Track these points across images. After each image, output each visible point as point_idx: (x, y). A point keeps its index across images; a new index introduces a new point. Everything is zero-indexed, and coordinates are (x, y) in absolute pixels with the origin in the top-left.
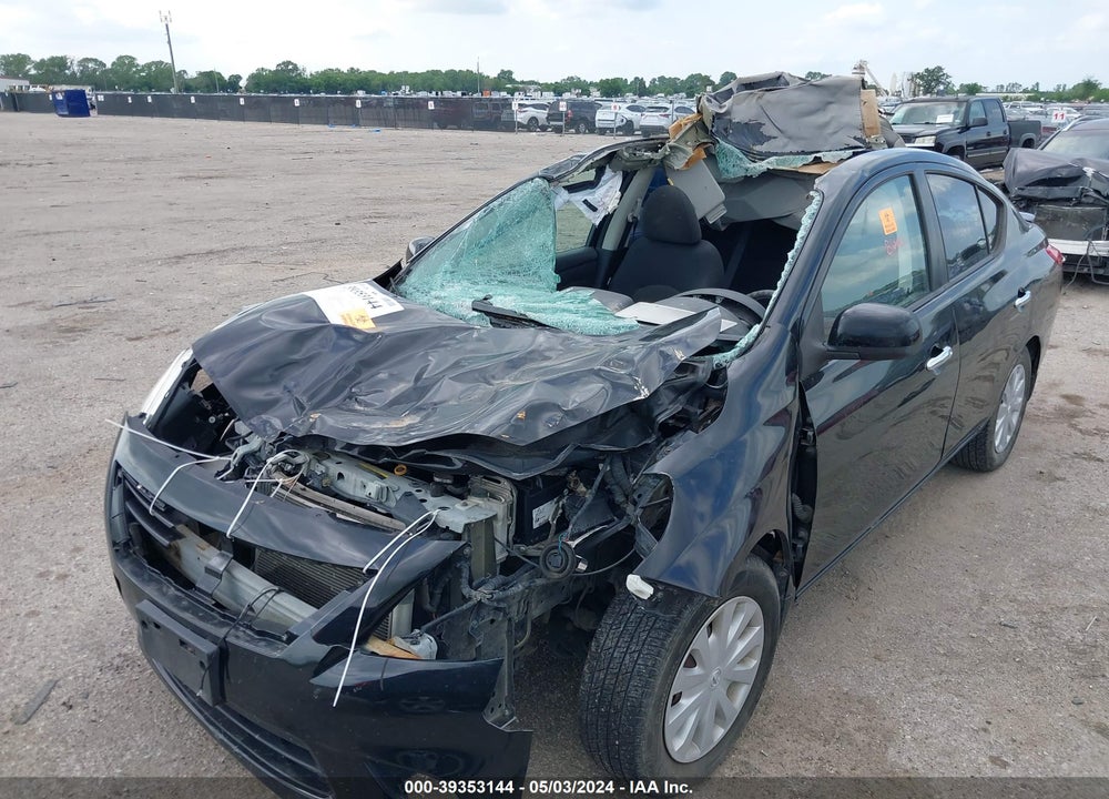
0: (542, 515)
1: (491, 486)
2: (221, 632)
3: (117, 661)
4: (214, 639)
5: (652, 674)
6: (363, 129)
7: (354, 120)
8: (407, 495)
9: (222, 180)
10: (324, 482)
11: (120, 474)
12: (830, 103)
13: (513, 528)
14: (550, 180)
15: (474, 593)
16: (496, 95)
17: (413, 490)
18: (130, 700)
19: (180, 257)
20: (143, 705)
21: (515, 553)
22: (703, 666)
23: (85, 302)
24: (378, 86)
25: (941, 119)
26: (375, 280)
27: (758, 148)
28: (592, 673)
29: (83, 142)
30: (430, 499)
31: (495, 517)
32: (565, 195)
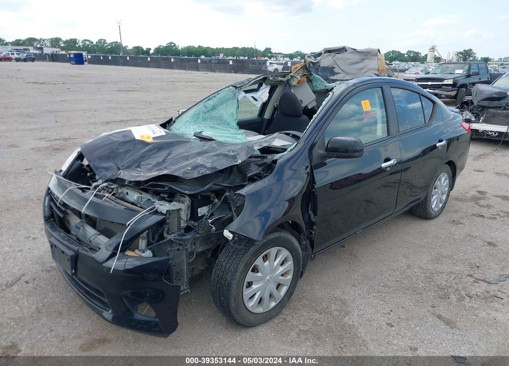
0: (202, 211)
1: (183, 199)
2: (76, 248)
3: (49, 269)
4: (74, 251)
5: (236, 271)
6: (201, 72)
7: (197, 68)
8: (149, 200)
9: (134, 92)
10: (121, 195)
11: (49, 192)
12: (365, 59)
13: (189, 215)
14: (236, 87)
15: (168, 236)
16: (263, 59)
17: (151, 198)
18: (51, 282)
19: (108, 123)
20: (55, 283)
21: (189, 225)
22: (262, 273)
23: (66, 139)
24: (211, 54)
25: (457, 71)
26: (160, 125)
27: (332, 78)
28: (215, 271)
29: (79, 75)
30: (157, 202)
31: (180, 209)
32: (243, 94)
